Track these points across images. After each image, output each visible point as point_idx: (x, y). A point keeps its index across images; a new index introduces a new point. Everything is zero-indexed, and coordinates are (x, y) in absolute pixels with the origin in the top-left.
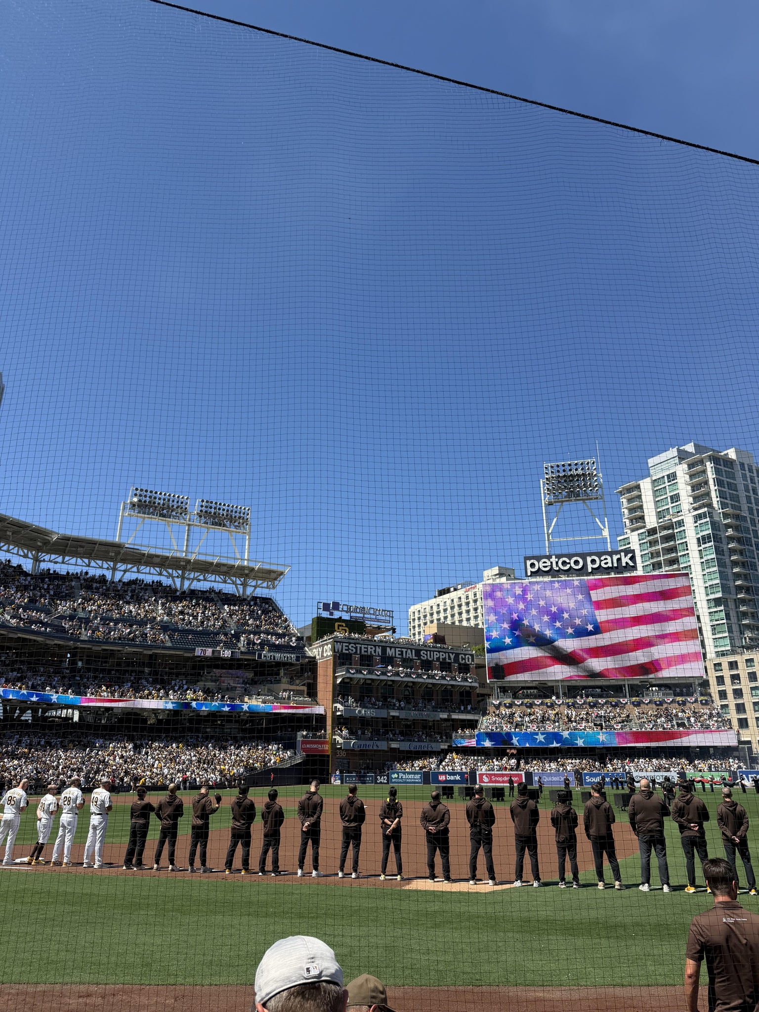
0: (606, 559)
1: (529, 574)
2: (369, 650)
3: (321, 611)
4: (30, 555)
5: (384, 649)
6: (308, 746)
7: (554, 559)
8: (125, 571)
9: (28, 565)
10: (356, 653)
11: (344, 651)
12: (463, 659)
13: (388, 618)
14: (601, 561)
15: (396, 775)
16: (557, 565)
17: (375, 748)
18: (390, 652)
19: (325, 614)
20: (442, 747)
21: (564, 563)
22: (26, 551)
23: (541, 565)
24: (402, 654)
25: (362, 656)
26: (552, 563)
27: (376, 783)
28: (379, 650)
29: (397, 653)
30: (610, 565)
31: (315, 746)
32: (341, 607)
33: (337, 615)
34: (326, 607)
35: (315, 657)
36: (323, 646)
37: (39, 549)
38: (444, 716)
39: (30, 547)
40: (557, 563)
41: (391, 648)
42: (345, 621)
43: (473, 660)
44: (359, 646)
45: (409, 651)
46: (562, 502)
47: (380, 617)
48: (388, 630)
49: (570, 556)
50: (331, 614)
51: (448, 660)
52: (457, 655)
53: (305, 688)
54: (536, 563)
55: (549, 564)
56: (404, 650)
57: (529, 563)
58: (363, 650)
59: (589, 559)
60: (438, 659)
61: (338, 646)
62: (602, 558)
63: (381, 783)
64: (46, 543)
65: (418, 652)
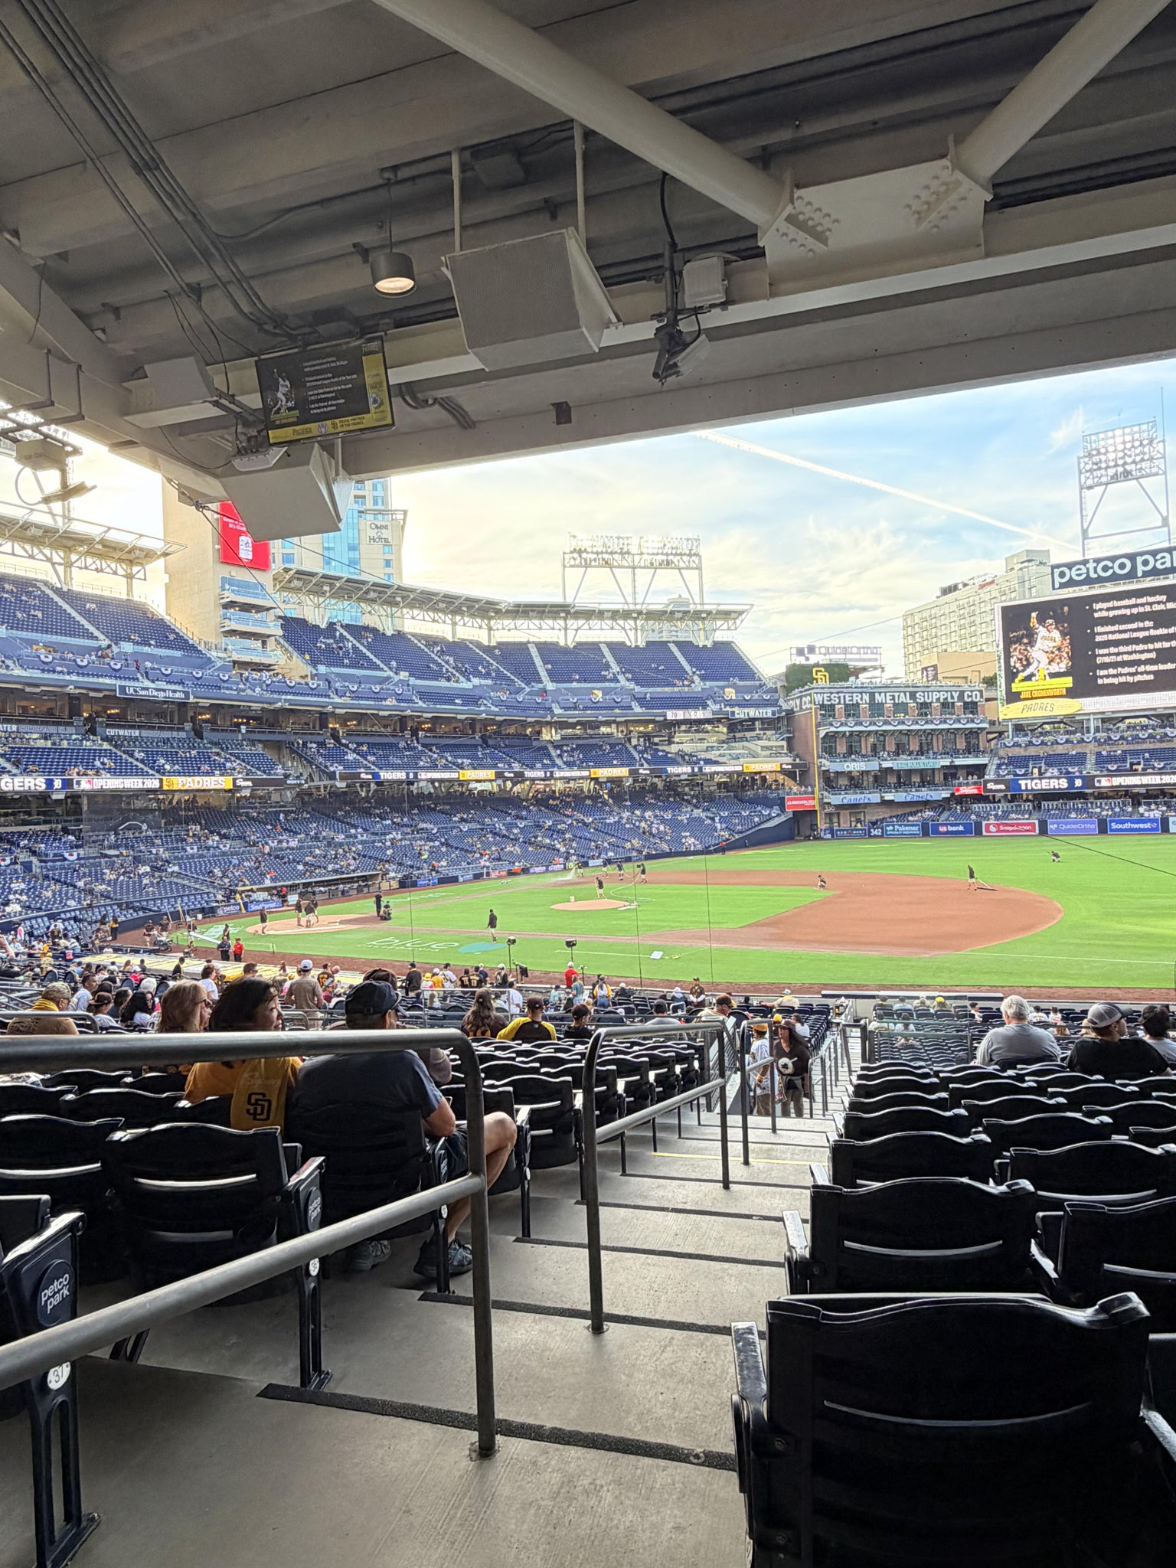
0: (1163, 557)
1: (1057, 586)
2: (855, 699)
3: (794, 657)
4: (484, 626)
5: (872, 695)
6: (794, 803)
7: (1091, 565)
8: (577, 630)
9: (482, 636)
10: (839, 703)
11: (826, 702)
12: (969, 696)
13: (874, 656)
14: (1156, 561)
15: (891, 828)
16: (1096, 572)
17: (866, 801)
18: (879, 698)
19: (801, 660)
20: (944, 796)
21: (1105, 569)
22: (479, 620)
23: (1074, 572)
24: (894, 699)
25: (846, 705)
26: (1088, 569)
27: (870, 836)
28: (866, 697)
29: (888, 698)
30: (1168, 565)
31: (801, 802)
32: (817, 650)
33: (814, 659)
34: (800, 652)
35: (792, 709)
36: (801, 698)
37: (490, 618)
38: (946, 762)
39: (483, 618)
40: (1095, 568)
41: (880, 693)
42: (823, 666)
43: (982, 696)
44: (842, 695)
45: (902, 694)
46: (1107, 484)
47: (863, 656)
48: (875, 668)
49: (1113, 559)
50: (807, 659)
51: (950, 700)
52: (962, 693)
53: (784, 743)
54: (1067, 571)
55: (1084, 570)
56: (896, 694)
57: (1057, 571)
58: (847, 699)
59: (1139, 560)
60: (938, 700)
61: (818, 698)
62: (1158, 557)
63: (875, 836)
64: (498, 612)
65: (913, 695)
